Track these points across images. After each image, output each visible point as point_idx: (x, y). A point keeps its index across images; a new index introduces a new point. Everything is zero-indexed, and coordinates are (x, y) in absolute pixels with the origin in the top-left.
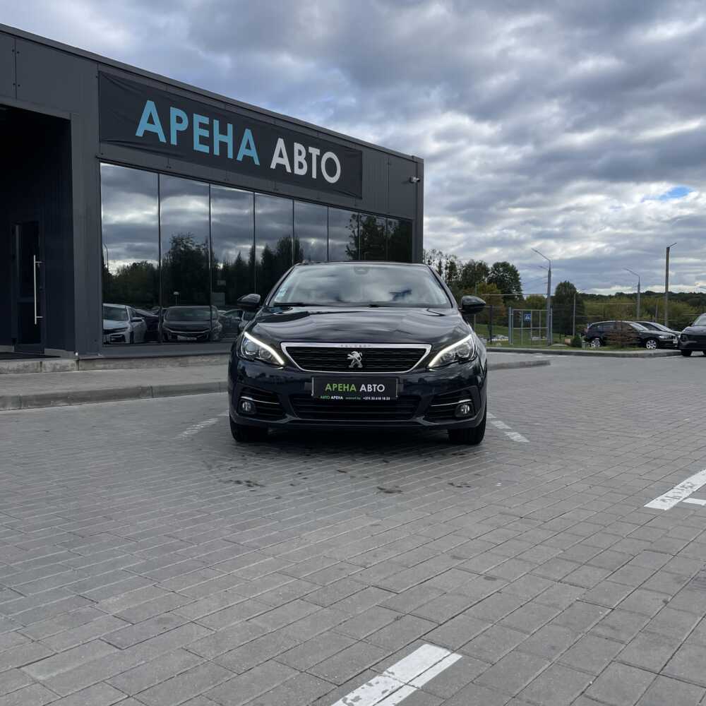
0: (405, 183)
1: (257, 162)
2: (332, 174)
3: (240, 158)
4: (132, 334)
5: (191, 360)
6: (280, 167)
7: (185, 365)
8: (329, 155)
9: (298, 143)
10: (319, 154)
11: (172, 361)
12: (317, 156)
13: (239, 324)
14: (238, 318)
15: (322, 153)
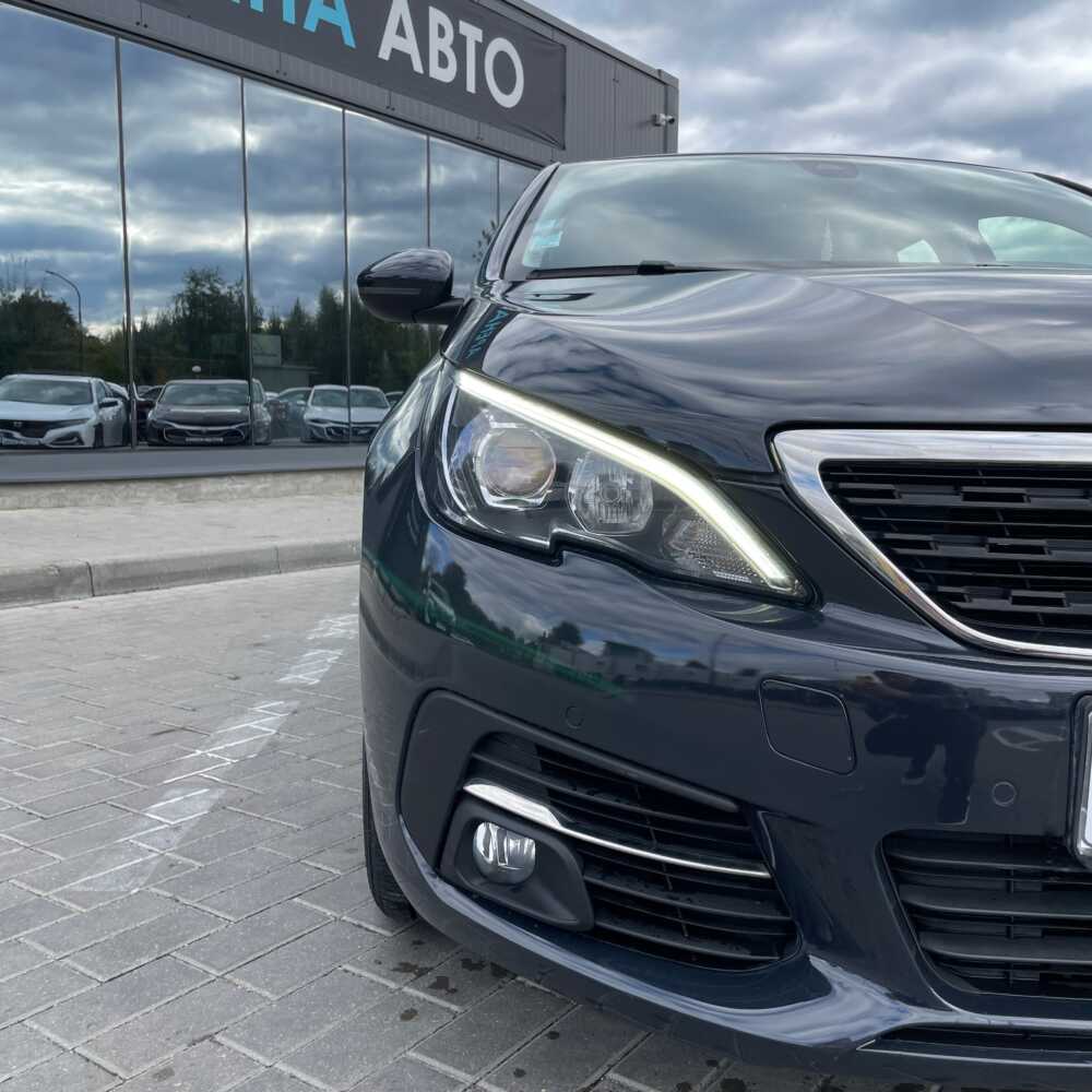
0: (641, 125)
1: (349, 40)
2: (507, 87)
3: (310, 25)
4: (99, 429)
5: (207, 486)
6: (399, 57)
7: (191, 499)
8: (500, 44)
9: (436, 7)
10: (480, 40)
11: (163, 488)
12: (477, 42)
13: (304, 413)
14: (302, 402)
15: (487, 39)
